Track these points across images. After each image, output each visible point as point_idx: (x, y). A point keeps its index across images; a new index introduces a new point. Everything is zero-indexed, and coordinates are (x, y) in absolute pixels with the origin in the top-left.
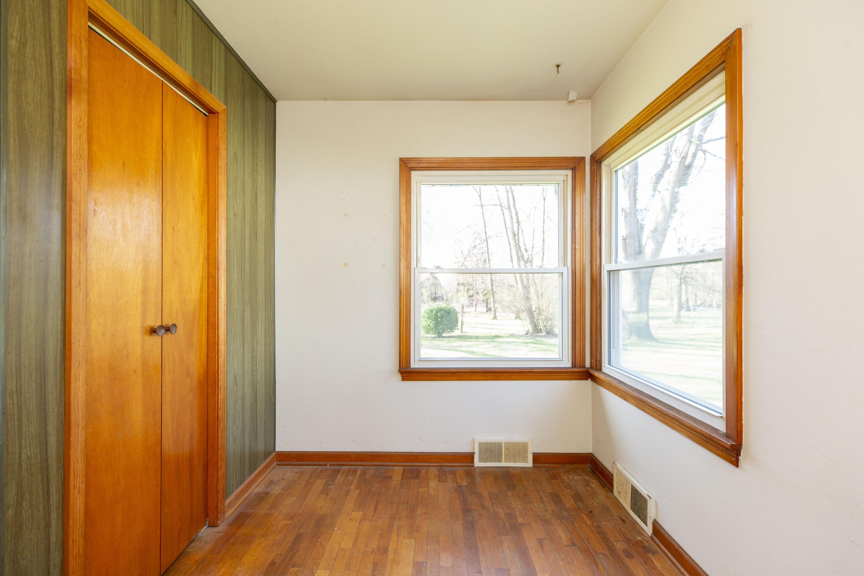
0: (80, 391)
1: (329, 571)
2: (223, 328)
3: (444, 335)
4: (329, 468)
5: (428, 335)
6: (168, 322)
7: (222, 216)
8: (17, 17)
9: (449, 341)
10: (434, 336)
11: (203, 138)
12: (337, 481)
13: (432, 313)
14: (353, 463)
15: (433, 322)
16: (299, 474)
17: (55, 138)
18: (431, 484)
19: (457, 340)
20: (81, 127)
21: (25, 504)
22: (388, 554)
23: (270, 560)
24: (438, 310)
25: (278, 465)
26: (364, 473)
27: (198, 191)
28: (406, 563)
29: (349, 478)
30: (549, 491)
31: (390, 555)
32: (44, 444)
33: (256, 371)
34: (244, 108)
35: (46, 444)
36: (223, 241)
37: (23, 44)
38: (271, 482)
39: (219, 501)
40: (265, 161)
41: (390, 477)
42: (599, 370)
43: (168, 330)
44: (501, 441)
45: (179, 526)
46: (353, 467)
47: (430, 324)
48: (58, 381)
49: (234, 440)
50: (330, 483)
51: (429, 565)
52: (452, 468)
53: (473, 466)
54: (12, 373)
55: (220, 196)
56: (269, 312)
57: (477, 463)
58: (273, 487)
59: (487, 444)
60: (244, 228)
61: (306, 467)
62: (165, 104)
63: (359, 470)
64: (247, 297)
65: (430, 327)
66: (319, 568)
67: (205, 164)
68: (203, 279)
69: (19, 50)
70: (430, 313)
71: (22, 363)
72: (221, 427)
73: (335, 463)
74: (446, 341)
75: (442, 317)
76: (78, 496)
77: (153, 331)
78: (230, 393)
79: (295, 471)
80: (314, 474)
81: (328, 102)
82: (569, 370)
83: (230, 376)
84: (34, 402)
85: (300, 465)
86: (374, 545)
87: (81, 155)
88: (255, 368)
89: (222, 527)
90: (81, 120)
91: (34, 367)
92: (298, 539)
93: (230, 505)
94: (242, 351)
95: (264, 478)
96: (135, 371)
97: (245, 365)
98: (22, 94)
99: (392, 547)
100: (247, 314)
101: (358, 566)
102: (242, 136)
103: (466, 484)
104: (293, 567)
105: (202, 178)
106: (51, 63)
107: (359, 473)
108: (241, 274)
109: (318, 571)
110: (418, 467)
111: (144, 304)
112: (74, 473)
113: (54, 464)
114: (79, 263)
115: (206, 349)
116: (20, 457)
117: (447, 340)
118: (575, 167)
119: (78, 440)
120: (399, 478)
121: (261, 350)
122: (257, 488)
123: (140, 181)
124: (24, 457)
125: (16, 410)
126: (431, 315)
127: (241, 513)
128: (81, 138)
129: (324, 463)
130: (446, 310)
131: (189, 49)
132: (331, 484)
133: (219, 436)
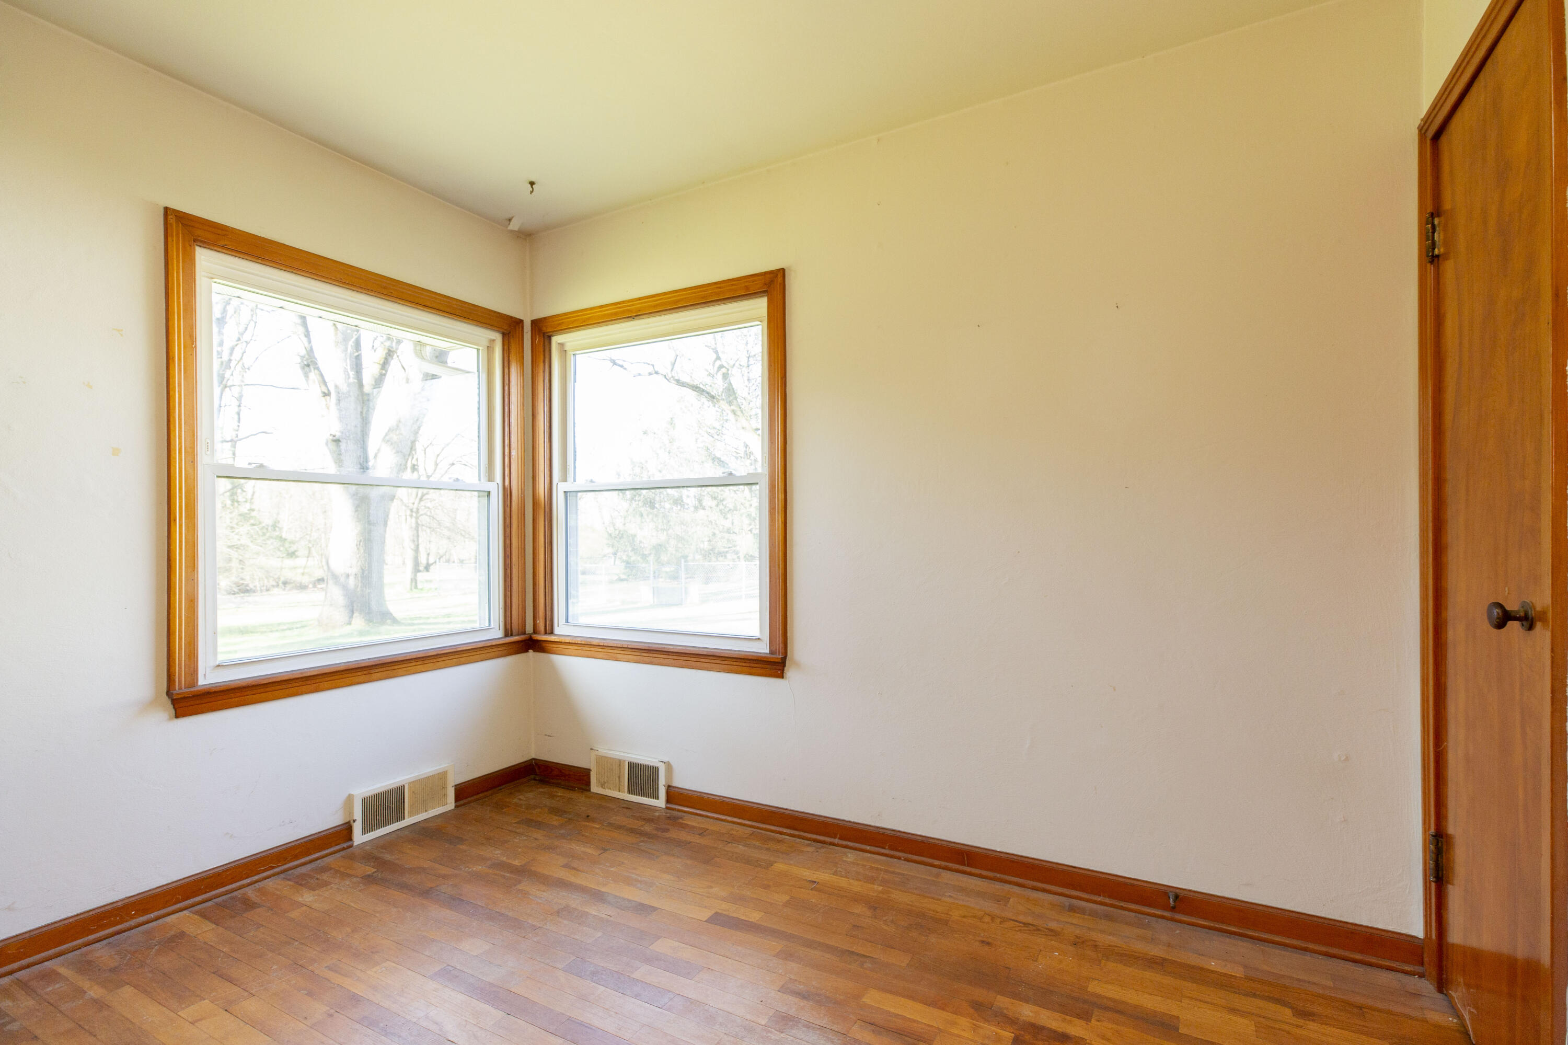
12: (16, 1012)
14: (17, 965)
26: (84, 964)
29: (49, 990)
30: (514, 822)
41: (182, 935)
42: (550, 634)
44: (402, 784)
53: (352, 846)
57: (359, 838)
59: (377, 796)
63: (56, 967)
82: (502, 642)
103: (374, 870)
107: (66, 972)
110: (230, 895)
118: (510, 332)
120: (209, 927)
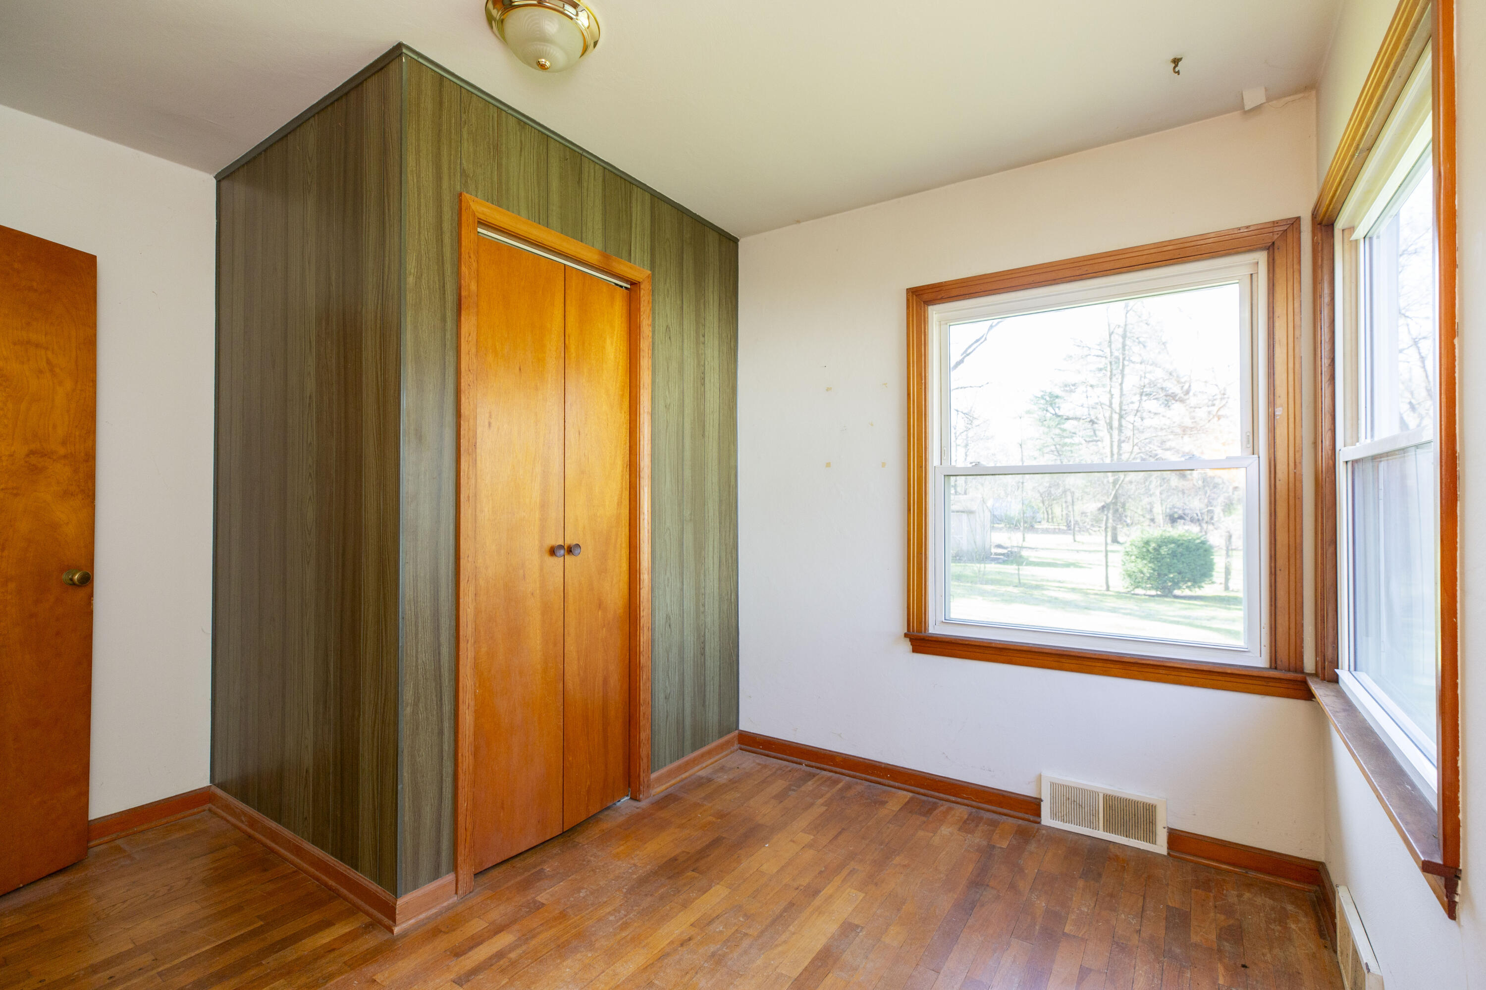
0: (469, 607)
1: (729, 890)
2: (647, 552)
3: (1177, 592)
4: (803, 769)
5: (1139, 591)
6: (569, 541)
7: (646, 411)
8: (415, 254)
9: (1187, 606)
10: (1153, 592)
11: (622, 317)
12: (803, 788)
13: (1147, 546)
14: (838, 770)
15: (1150, 565)
16: (760, 767)
17: (447, 358)
18: (943, 829)
19: (1206, 606)
20: (470, 341)
21: (421, 705)
22: (815, 898)
23: (673, 855)
24: (1161, 542)
25: (741, 749)
26: (848, 787)
27: (614, 383)
28: (833, 918)
29: (823, 788)
30: (1170, 904)
31: (818, 901)
32: (437, 652)
33: (704, 612)
34: (681, 265)
35: (439, 653)
36: (646, 443)
37: (419, 278)
38: (722, 769)
39: (641, 770)
40: (719, 327)
41: (883, 803)
43: (570, 550)
44: (1097, 790)
45: (588, 783)
46: (838, 775)
47: (1142, 569)
48: (450, 595)
49: (666, 698)
50: (793, 788)
51: (864, 933)
52: (996, 817)
53: (1039, 823)
54: (410, 582)
55: (642, 386)
56: (728, 534)
57: (1047, 819)
58: (720, 774)
59: (1068, 788)
60: (682, 423)
61: (775, 760)
62: (568, 291)
63: (844, 781)
64: (687, 513)
65: (1144, 574)
66: (721, 883)
67: (625, 349)
68: (622, 491)
69: (416, 285)
70: (1144, 547)
71: (418, 573)
72: (644, 677)
73: (813, 764)
74: (1178, 604)
75: (1174, 554)
76: (467, 712)
77: (553, 551)
78: (660, 636)
79: (758, 761)
80: (779, 772)
81: (803, 224)
83: (659, 613)
84: (429, 612)
85: (767, 756)
86: (804, 881)
87: (470, 371)
88: (702, 609)
89: (644, 804)
90: (470, 335)
91: (428, 578)
92: (716, 842)
93: (659, 780)
94: (679, 585)
95: (716, 761)
96: (532, 594)
97: (685, 603)
98: (419, 324)
99: (828, 890)
100: (688, 538)
101: (768, 898)
102: (679, 302)
103: (1005, 846)
104: (693, 871)
105: (620, 367)
106: (444, 286)
107: (840, 785)
108: (676, 483)
109: (718, 886)
110: (937, 801)
111: (543, 520)
112: (463, 687)
113: (446, 674)
114: (468, 478)
115: (627, 576)
116: (417, 661)
117: (1180, 603)
118: (1273, 243)
119: (467, 656)
120: (896, 808)
121: (712, 585)
122: (702, 771)
123: (538, 384)
124: (420, 661)
125: (413, 617)
126: (1144, 550)
127: (671, 794)
128: (470, 353)
129: (799, 760)
130: (1181, 542)
131: (598, 217)
132: (794, 790)
133: (641, 688)
